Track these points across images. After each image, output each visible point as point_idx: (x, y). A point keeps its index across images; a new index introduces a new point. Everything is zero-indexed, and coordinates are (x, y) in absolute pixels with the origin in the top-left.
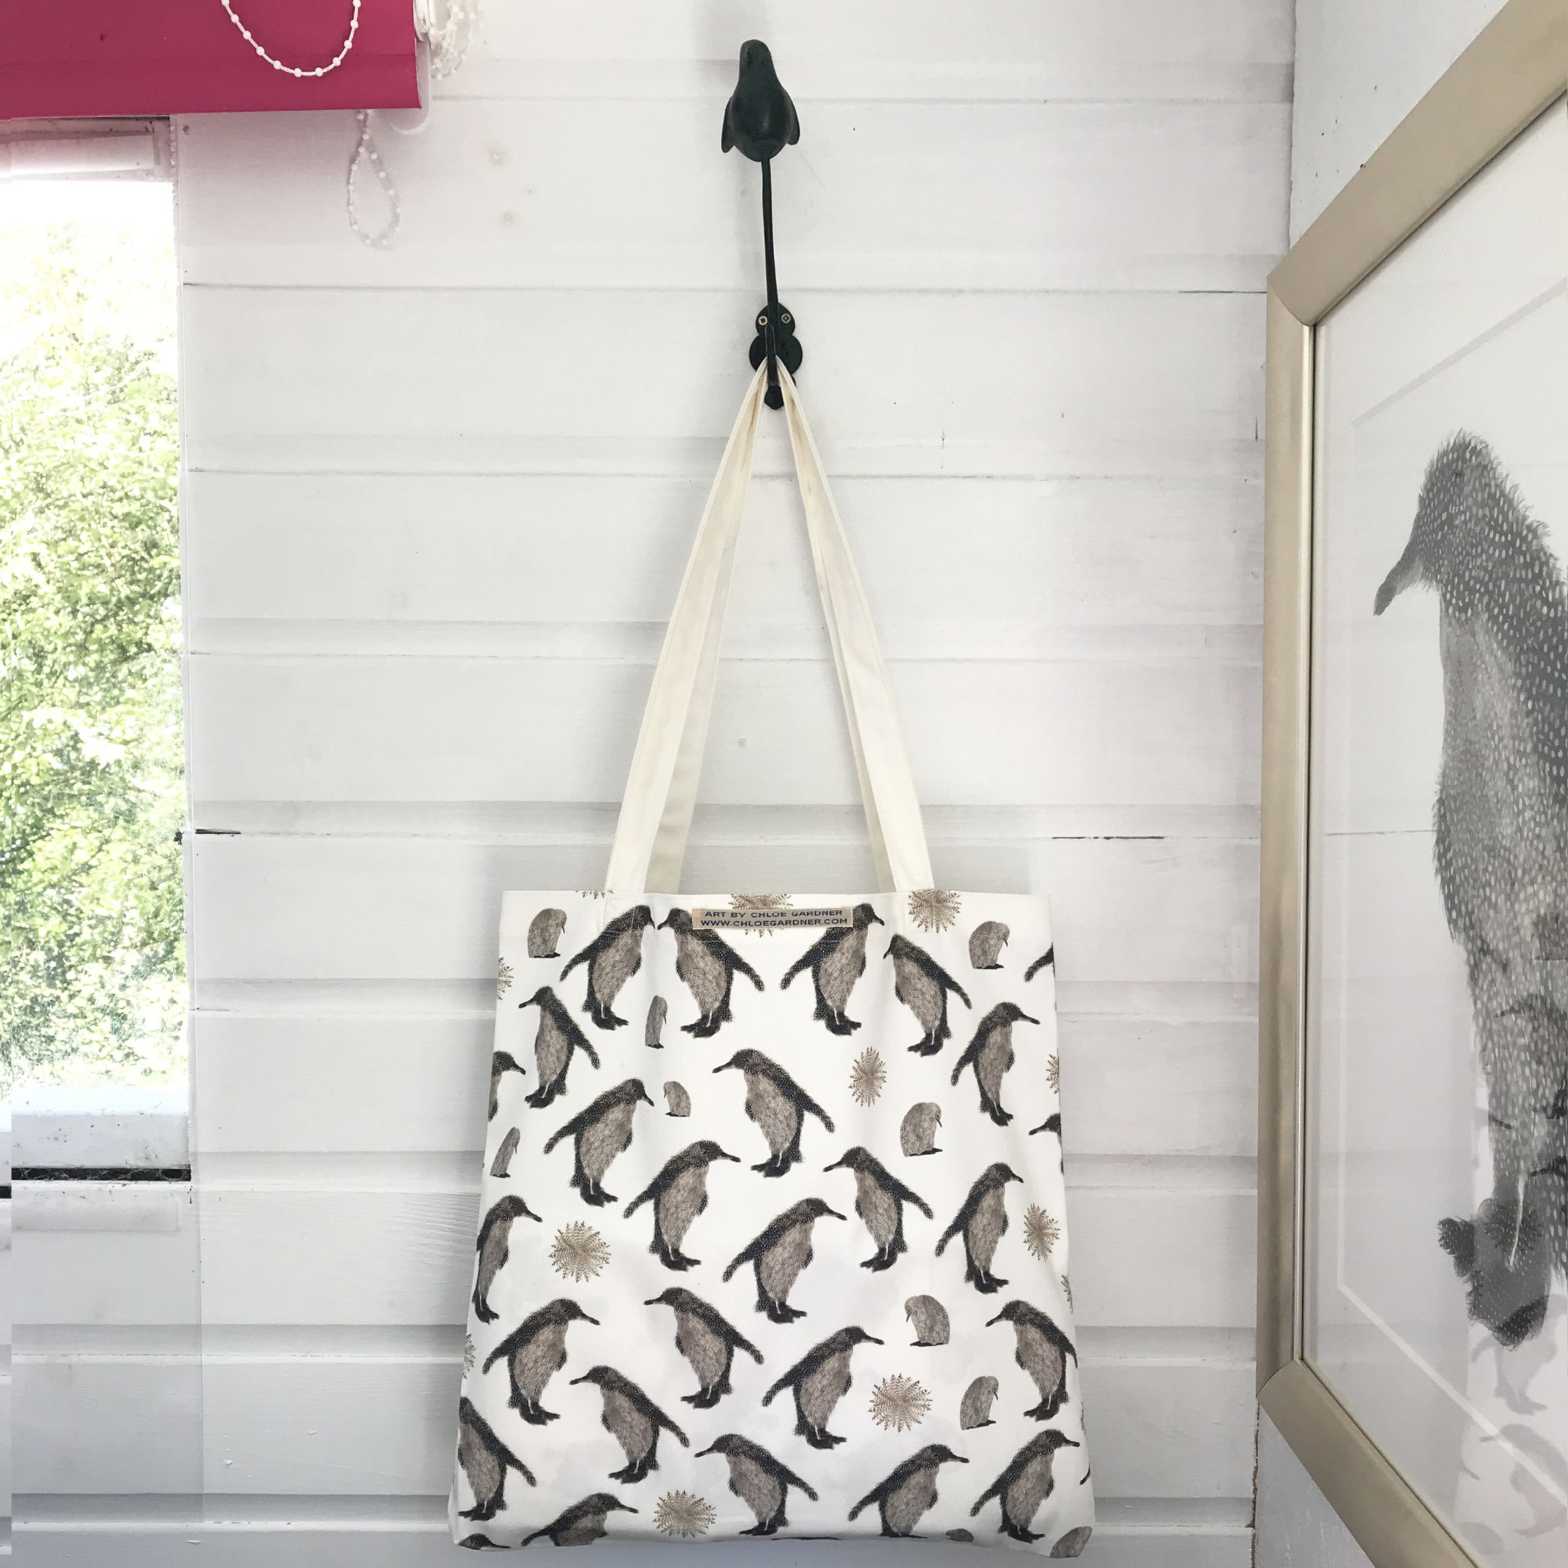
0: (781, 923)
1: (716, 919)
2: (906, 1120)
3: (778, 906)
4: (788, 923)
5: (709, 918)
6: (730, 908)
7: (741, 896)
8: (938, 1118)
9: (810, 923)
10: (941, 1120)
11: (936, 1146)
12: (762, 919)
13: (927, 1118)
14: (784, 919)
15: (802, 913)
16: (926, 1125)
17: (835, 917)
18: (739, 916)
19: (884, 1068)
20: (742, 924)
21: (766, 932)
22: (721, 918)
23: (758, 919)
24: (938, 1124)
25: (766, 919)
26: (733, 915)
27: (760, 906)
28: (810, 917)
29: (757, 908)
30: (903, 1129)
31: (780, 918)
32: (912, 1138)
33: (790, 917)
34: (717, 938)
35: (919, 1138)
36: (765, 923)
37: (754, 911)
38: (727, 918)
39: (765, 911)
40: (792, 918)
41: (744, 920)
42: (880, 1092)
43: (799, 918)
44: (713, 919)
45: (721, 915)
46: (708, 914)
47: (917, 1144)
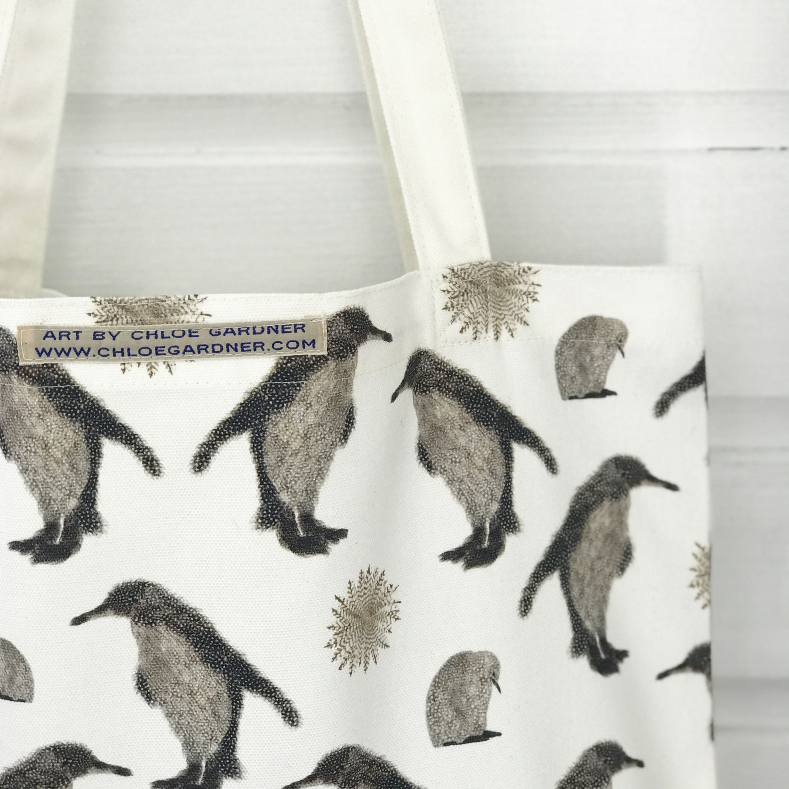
0: (188, 349)
1: (64, 343)
2: (437, 683)
3: (182, 318)
4: (202, 349)
5: (50, 343)
6: (91, 322)
7: (110, 301)
8: (494, 678)
9: (244, 348)
10: (500, 682)
11: (490, 727)
12: (153, 343)
13: (475, 679)
14: (194, 342)
15: (229, 331)
16: (473, 690)
17: (293, 336)
18: (107, 336)
19: (395, 596)
20: (115, 353)
21: (161, 368)
22: (73, 342)
23: (144, 342)
24: (494, 687)
25: (160, 342)
26: (97, 336)
27: (147, 318)
28: (244, 338)
29: (143, 322)
30: (432, 699)
31: (186, 340)
32: (448, 713)
33: (204, 338)
34: (66, 380)
35: (460, 713)
36: (158, 351)
37: (137, 327)
38: (86, 341)
39: (159, 327)
40: (210, 340)
41: (118, 344)
42: (389, 638)
43: (223, 340)
44: (58, 344)
45: (73, 336)
46: (49, 335)
47: (457, 724)
